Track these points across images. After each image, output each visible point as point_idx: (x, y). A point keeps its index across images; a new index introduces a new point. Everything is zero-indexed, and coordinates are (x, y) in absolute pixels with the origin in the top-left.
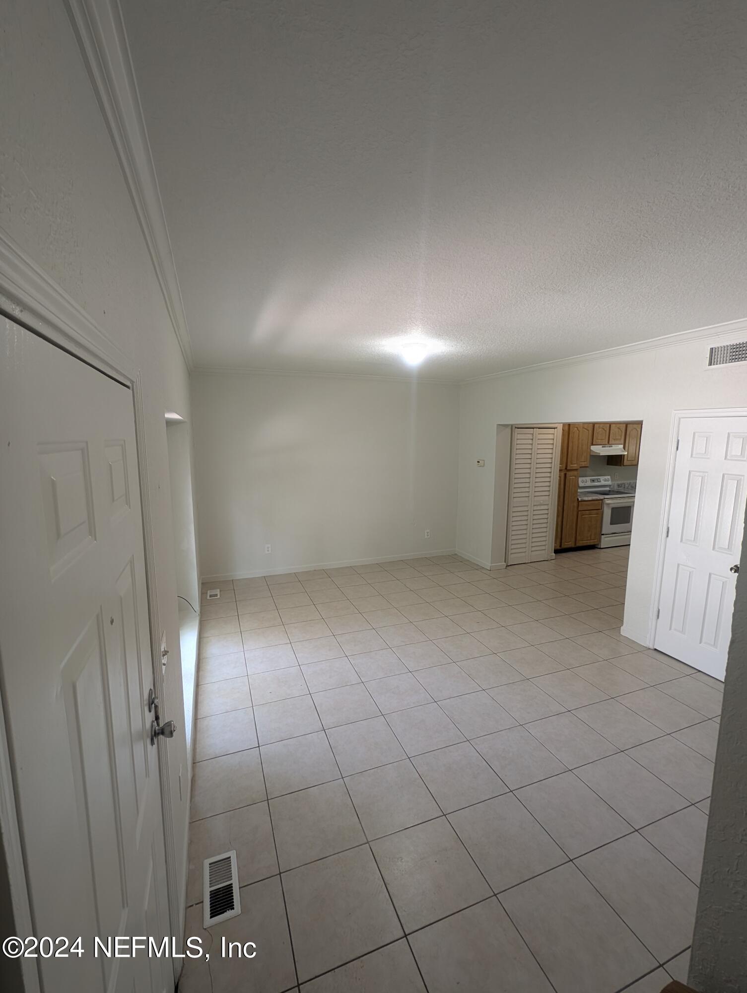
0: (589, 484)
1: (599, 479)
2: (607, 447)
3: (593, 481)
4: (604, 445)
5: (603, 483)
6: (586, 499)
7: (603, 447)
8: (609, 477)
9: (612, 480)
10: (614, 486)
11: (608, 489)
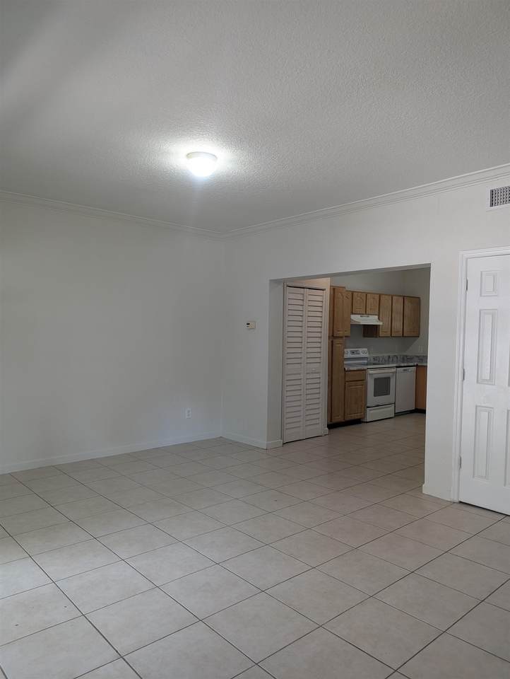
1: (358, 351)
2: (365, 317)
3: (353, 353)
4: (361, 314)
5: (362, 355)
6: (351, 368)
7: (361, 317)
8: (366, 349)
9: (369, 353)
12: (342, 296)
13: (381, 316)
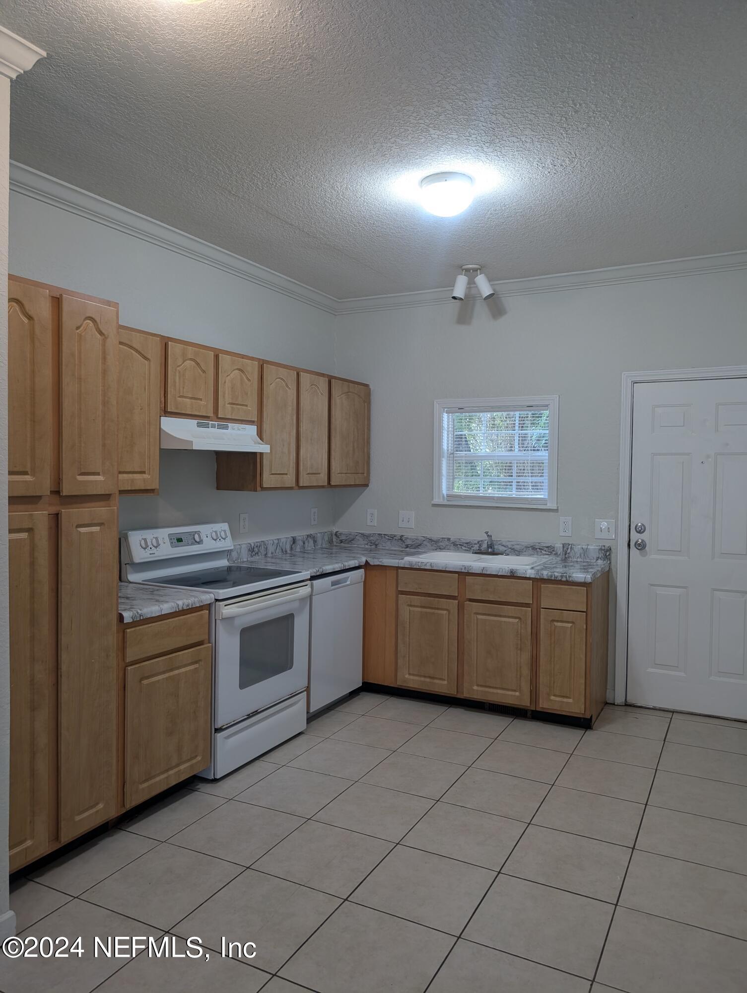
0: (166, 550)
1: (198, 533)
2: (213, 426)
3: (180, 540)
4: (202, 419)
5: (209, 545)
6: (152, 610)
7: (199, 425)
8: (225, 526)
9: (235, 534)
10: (239, 554)
11: (223, 563)
12: (101, 333)
13: (266, 426)
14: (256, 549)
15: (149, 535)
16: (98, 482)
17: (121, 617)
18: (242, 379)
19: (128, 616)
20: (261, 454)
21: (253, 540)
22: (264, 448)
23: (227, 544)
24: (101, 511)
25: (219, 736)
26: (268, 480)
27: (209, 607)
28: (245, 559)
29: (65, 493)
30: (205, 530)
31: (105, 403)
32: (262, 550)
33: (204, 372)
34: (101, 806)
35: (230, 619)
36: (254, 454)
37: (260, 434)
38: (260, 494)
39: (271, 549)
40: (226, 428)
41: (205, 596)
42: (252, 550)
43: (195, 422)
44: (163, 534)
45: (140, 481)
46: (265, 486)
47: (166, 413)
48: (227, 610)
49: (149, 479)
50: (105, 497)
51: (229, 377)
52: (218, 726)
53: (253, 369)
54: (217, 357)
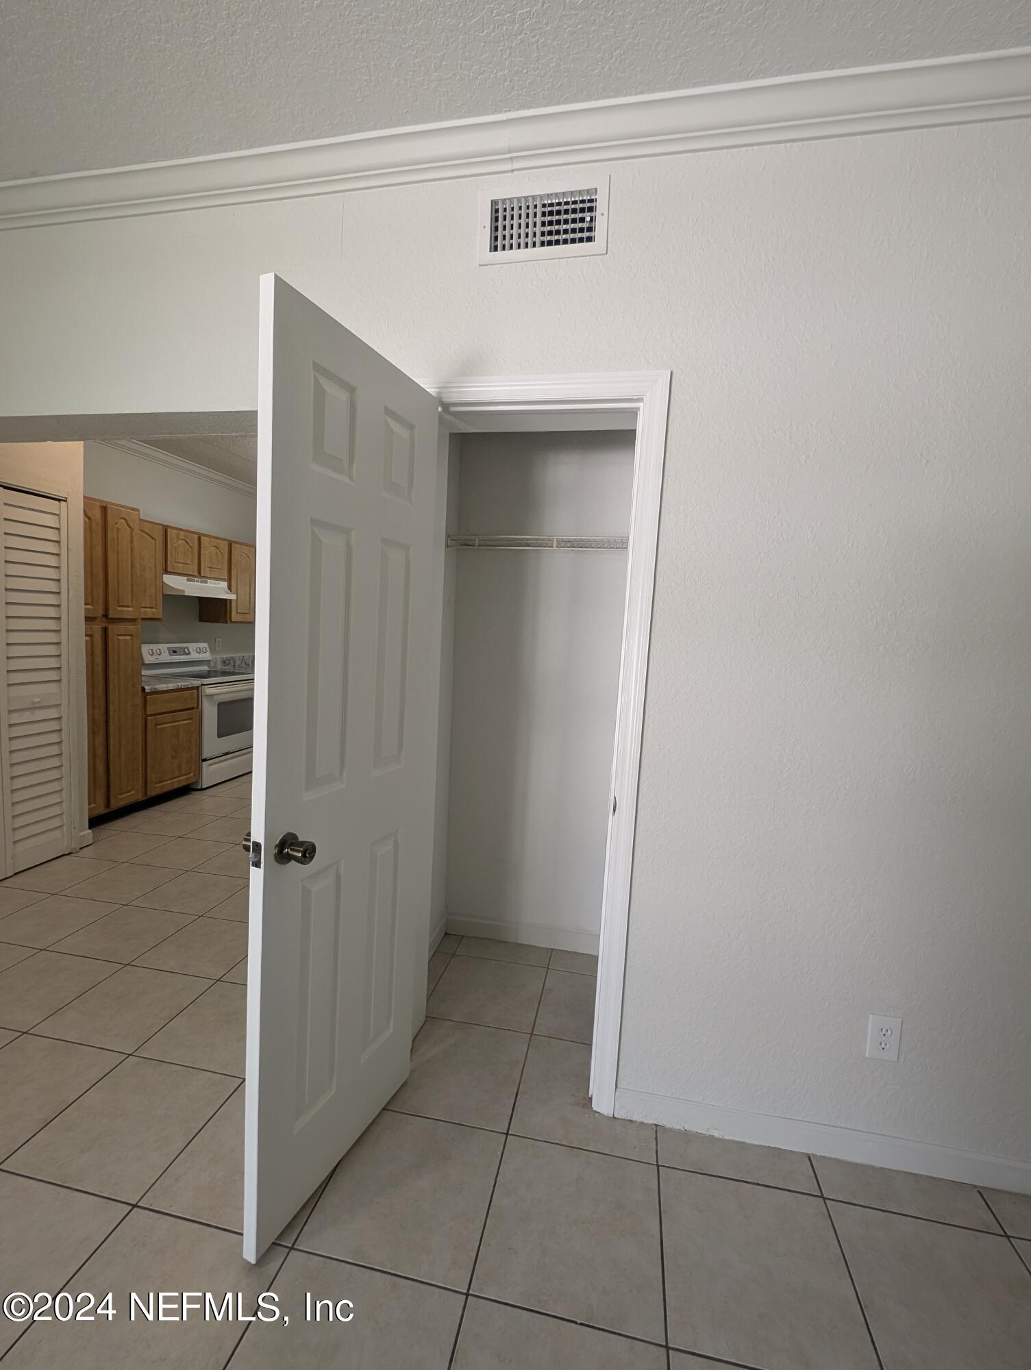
0: (166, 657)
1: (187, 648)
2: (197, 581)
4: (190, 576)
5: (194, 656)
6: (162, 687)
7: (188, 580)
8: (206, 645)
9: (213, 651)
10: (216, 664)
11: (205, 668)
12: (129, 526)
13: (234, 583)
14: (227, 662)
15: (154, 647)
16: (128, 612)
17: (143, 689)
18: (217, 554)
19: (148, 689)
20: (230, 600)
21: (225, 656)
22: (233, 597)
23: (207, 656)
24: (131, 627)
25: (204, 763)
26: (235, 617)
27: (197, 688)
28: (220, 667)
29: (110, 616)
30: (192, 647)
31: (132, 567)
32: (232, 662)
33: (191, 547)
34: (133, 792)
35: (211, 696)
36: (225, 600)
37: (230, 588)
38: (229, 625)
39: (238, 663)
40: (207, 583)
41: (197, 682)
42: (224, 662)
43: (186, 578)
44: (164, 647)
45: (150, 613)
46: (233, 620)
47: (166, 572)
48: (209, 691)
49: (157, 612)
50: (134, 620)
51: (208, 550)
52: (204, 757)
53: (224, 546)
54: (199, 539)
